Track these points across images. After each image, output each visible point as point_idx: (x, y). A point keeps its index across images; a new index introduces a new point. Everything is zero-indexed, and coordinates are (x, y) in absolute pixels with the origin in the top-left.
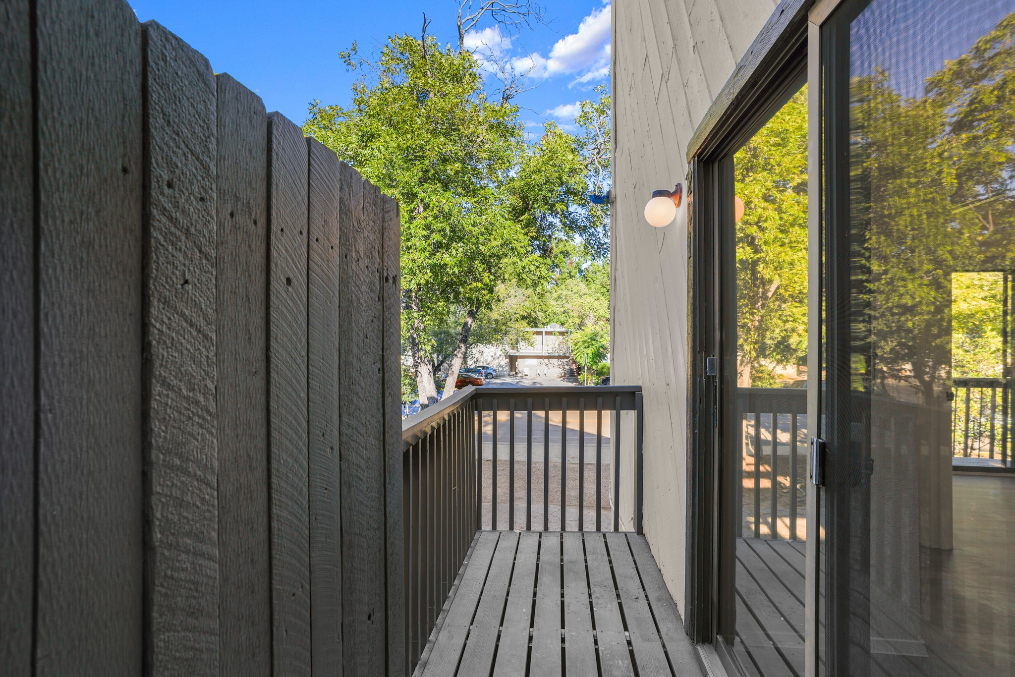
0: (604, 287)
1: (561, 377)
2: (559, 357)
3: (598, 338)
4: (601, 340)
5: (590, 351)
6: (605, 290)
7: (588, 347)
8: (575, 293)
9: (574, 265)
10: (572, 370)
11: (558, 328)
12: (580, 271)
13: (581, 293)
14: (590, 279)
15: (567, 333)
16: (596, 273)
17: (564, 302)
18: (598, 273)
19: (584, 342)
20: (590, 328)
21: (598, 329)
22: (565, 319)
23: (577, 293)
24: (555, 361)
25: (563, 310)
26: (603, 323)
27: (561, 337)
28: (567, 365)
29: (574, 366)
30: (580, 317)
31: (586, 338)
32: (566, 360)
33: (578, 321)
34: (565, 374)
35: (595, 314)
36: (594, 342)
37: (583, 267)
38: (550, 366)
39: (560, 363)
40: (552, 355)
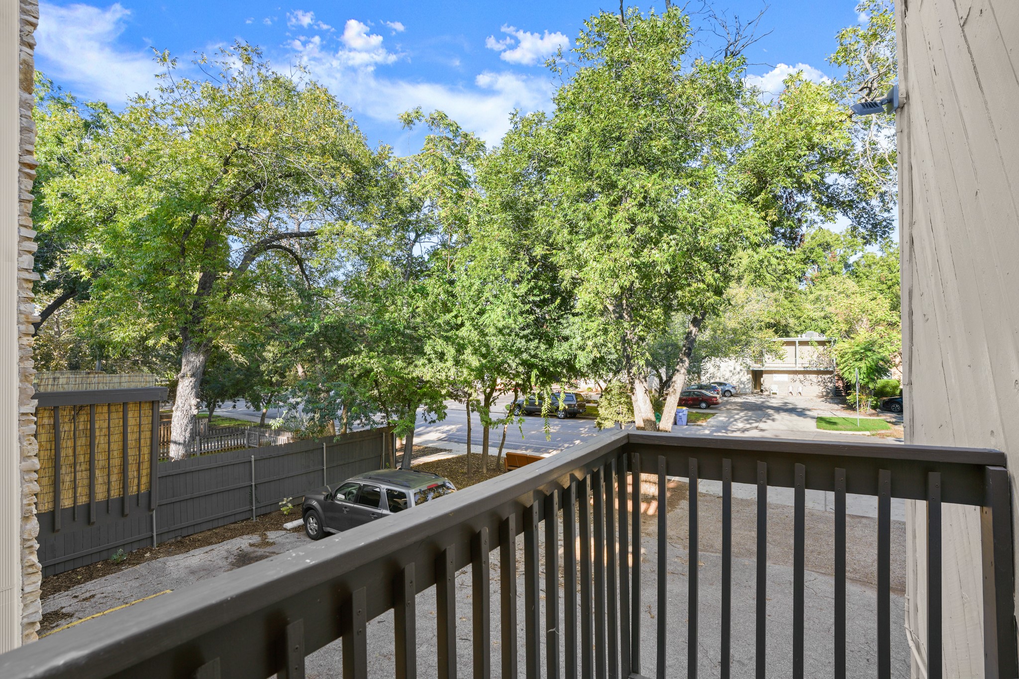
0: (883, 283)
1: (823, 397)
2: (818, 372)
3: (876, 348)
4: (880, 350)
5: (863, 365)
6: (885, 287)
7: (861, 360)
8: (840, 293)
9: (838, 258)
10: (837, 388)
11: (816, 337)
12: (847, 266)
13: (849, 293)
14: (861, 275)
15: (829, 342)
16: (870, 266)
17: (824, 304)
18: (873, 267)
19: (854, 353)
20: (863, 335)
21: (875, 336)
22: (827, 325)
23: (843, 292)
24: (813, 377)
25: (823, 314)
26: (883, 328)
27: (821, 348)
28: (831, 382)
29: (840, 384)
30: (847, 321)
31: (858, 349)
32: (829, 376)
33: (845, 327)
34: (828, 393)
35: (870, 317)
36: (869, 353)
37: (851, 260)
38: (806, 383)
39: (820, 380)
40: (808, 369)
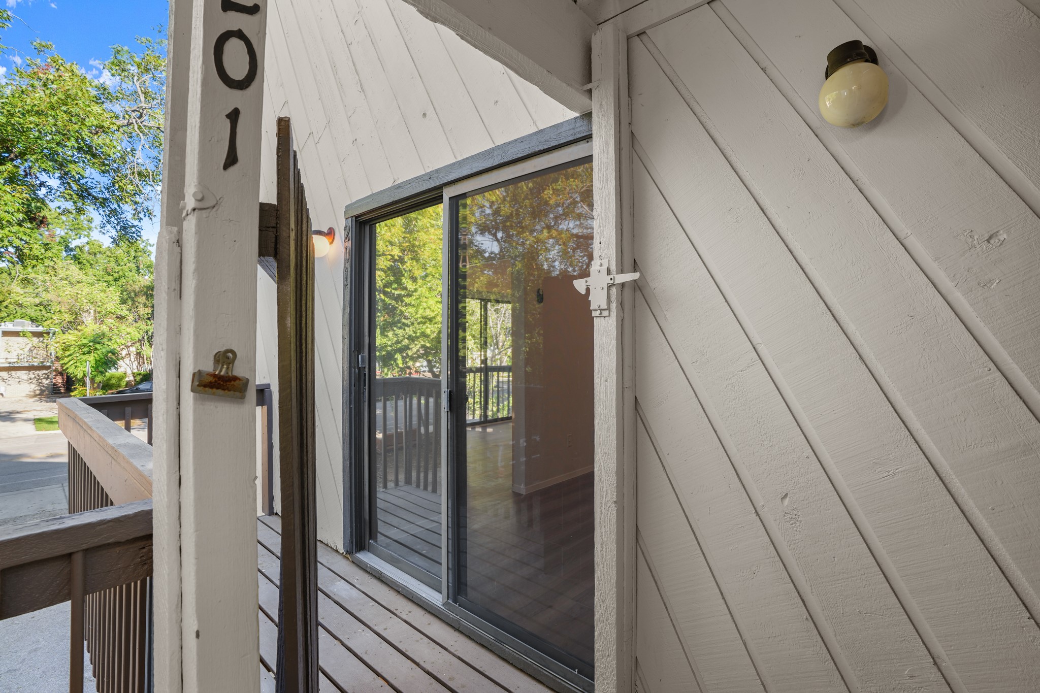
0: (109, 274)
1: (35, 396)
2: (30, 368)
3: (105, 341)
4: (109, 343)
5: (91, 358)
6: (111, 278)
7: (89, 353)
8: (62, 279)
9: (58, 239)
10: (54, 384)
11: (29, 327)
12: (68, 249)
13: (73, 280)
14: (85, 262)
15: (48, 333)
16: (95, 254)
17: (40, 289)
18: (98, 256)
19: (81, 347)
20: (90, 326)
21: (105, 328)
22: (39, 313)
23: (66, 279)
24: (23, 374)
25: (37, 301)
26: (112, 321)
27: (35, 340)
28: (47, 379)
29: (59, 380)
30: (71, 312)
31: (85, 341)
32: (45, 371)
33: (68, 317)
34: (42, 391)
35: (99, 309)
36: (98, 346)
37: (73, 245)
38: (12, 381)
39: (33, 376)
40: (16, 365)
